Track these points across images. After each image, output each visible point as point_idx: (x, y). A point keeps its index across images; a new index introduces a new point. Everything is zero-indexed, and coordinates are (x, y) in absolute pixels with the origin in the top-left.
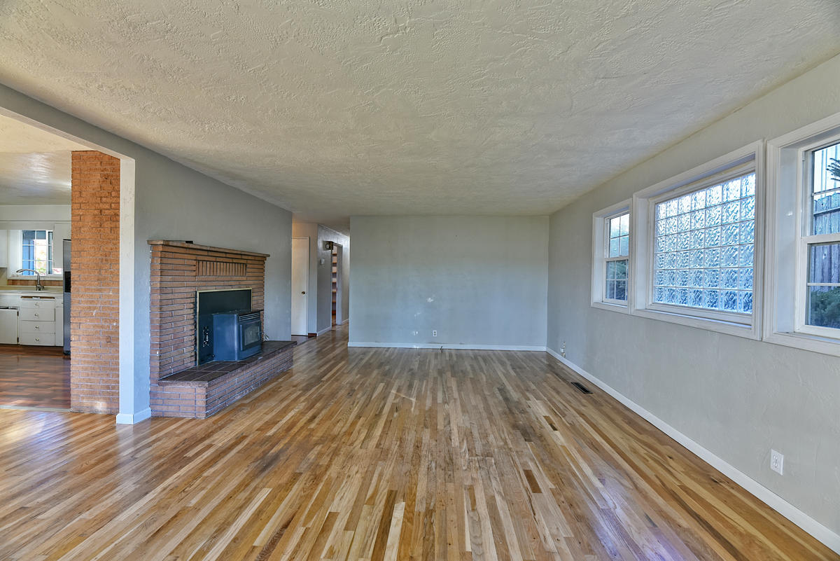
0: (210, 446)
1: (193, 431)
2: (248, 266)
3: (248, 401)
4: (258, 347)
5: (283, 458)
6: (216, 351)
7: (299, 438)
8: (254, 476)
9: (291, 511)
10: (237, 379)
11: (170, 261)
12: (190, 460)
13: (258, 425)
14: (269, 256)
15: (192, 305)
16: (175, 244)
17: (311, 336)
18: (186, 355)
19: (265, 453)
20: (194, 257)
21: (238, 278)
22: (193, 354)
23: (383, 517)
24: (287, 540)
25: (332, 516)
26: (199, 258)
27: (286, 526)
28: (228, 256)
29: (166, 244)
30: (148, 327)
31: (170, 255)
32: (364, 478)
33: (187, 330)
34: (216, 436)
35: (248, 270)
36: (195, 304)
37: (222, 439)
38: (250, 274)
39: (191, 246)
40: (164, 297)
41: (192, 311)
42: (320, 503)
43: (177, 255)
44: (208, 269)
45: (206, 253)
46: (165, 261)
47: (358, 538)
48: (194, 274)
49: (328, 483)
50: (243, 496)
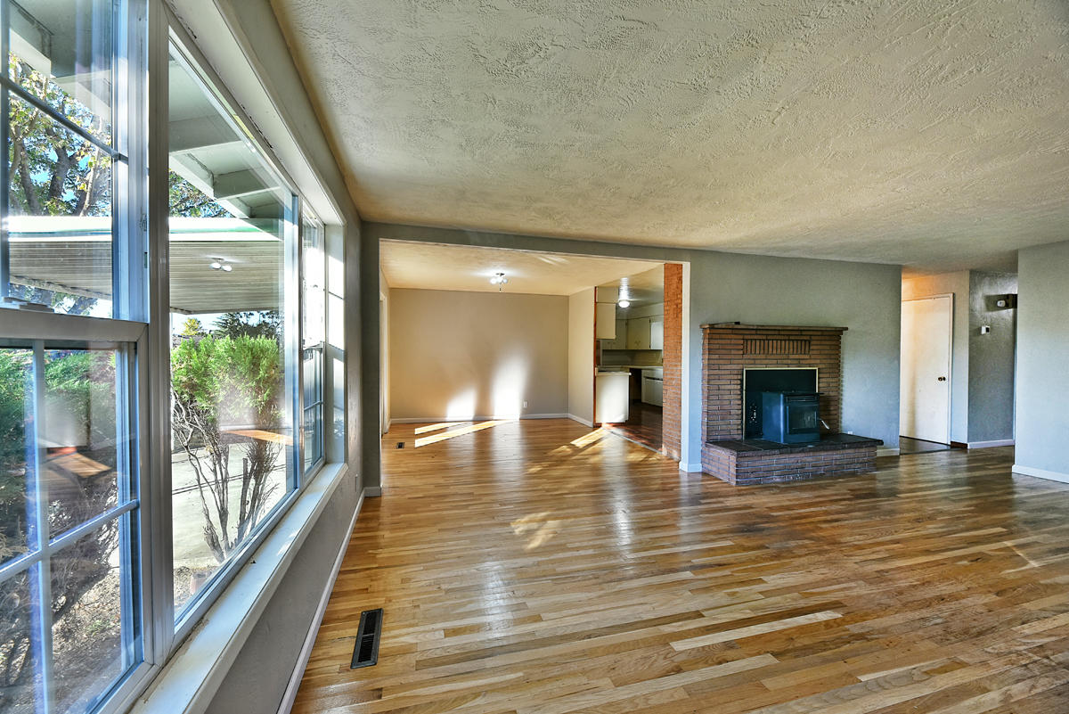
0: (721, 502)
1: (719, 490)
2: (812, 343)
3: (783, 486)
4: (816, 434)
5: (764, 532)
6: (766, 430)
7: (798, 528)
8: (732, 531)
9: (732, 561)
10: (775, 461)
11: (716, 342)
12: (701, 504)
13: (770, 505)
14: (847, 329)
15: (739, 382)
16: (720, 326)
17: (956, 447)
18: (734, 426)
19: (755, 523)
20: (741, 337)
21: (797, 356)
22: (740, 427)
23: (803, 608)
24: (712, 571)
25: (761, 581)
26: (746, 337)
27: (720, 565)
28: (782, 333)
29: (712, 327)
30: (700, 397)
31: (717, 336)
32: (823, 580)
33: (734, 402)
34: (730, 499)
35: (812, 347)
36: (742, 380)
37: (732, 502)
38: (815, 352)
39: (739, 327)
40: (712, 372)
41: (739, 387)
42: (760, 570)
43: (724, 336)
44: (758, 348)
45: (753, 332)
46: (712, 341)
47: (763, 602)
48: (741, 352)
49: (783, 565)
50: (712, 537)
